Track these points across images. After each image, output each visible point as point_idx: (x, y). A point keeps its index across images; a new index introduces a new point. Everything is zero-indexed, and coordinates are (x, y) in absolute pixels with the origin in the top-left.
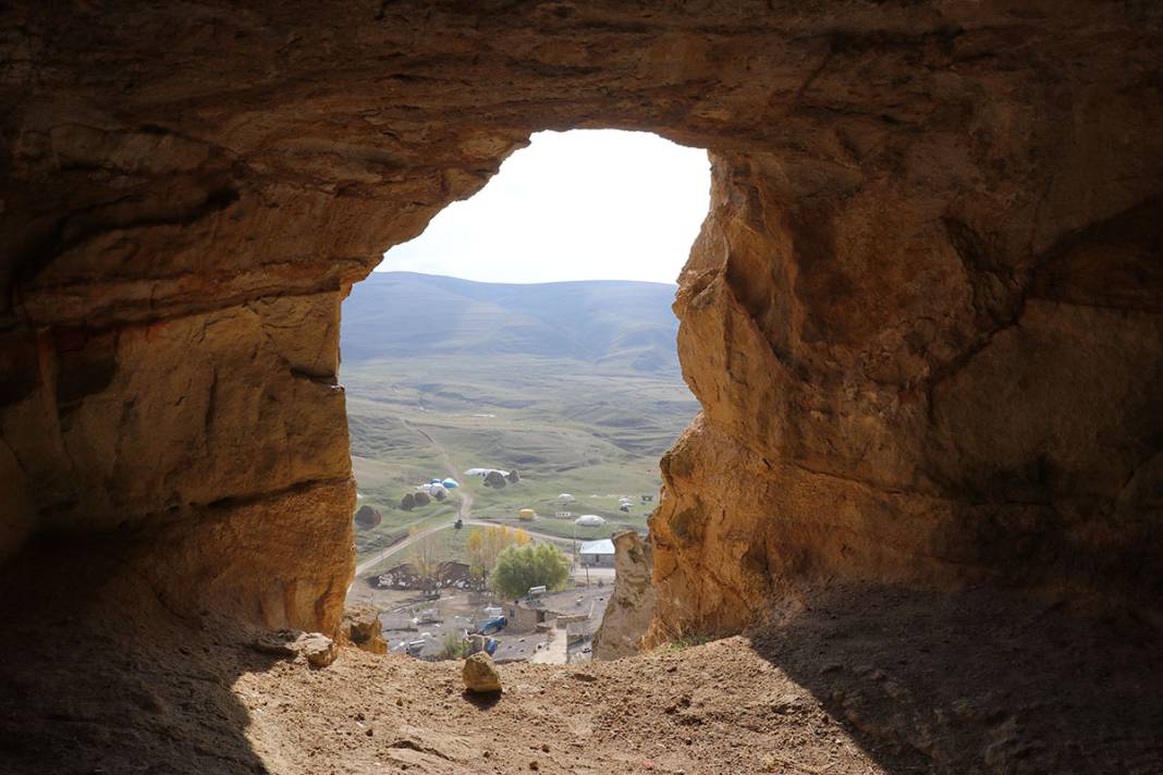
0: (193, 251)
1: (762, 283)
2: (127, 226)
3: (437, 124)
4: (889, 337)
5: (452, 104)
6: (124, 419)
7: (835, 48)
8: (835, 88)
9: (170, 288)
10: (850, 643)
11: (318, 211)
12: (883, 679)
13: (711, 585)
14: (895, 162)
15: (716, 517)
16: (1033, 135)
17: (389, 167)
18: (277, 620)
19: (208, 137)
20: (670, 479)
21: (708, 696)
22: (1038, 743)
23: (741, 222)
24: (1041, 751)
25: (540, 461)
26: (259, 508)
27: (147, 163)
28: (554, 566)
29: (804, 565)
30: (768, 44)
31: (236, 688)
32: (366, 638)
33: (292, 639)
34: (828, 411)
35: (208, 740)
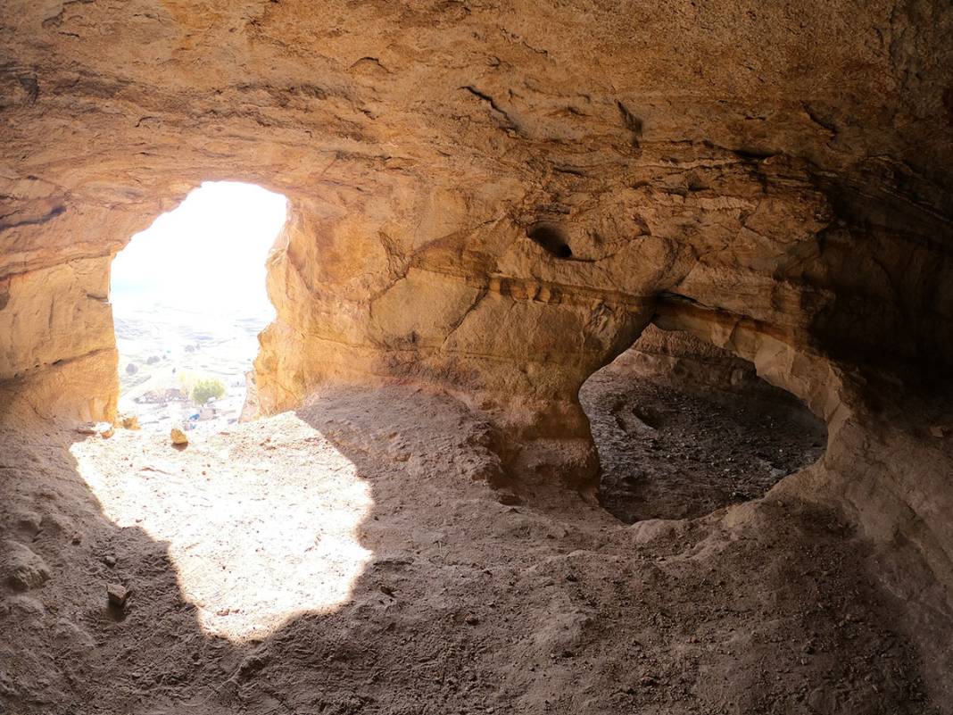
0: (44, 237)
1: (302, 256)
2: (16, 226)
3: (159, 177)
4: (355, 281)
5: (166, 167)
6: (13, 323)
7: (338, 157)
8: (337, 173)
9: (33, 255)
10: (337, 411)
11: (102, 217)
12: (350, 424)
13: (281, 390)
14: (361, 207)
15: (282, 360)
16: (416, 202)
17: (137, 195)
18: (87, 418)
19: (55, 181)
20: (262, 344)
21: (279, 437)
22: (408, 443)
23: (295, 228)
24: (409, 445)
25: (211, 339)
26: (74, 364)
27: (27, 194)
28: (219, 387)
29: (319, 379)
30: (309, 152)
31: (70, 450)
32: (130, 425)
33: (94, 426)
34: (328, 313)
35: (61, 473)
